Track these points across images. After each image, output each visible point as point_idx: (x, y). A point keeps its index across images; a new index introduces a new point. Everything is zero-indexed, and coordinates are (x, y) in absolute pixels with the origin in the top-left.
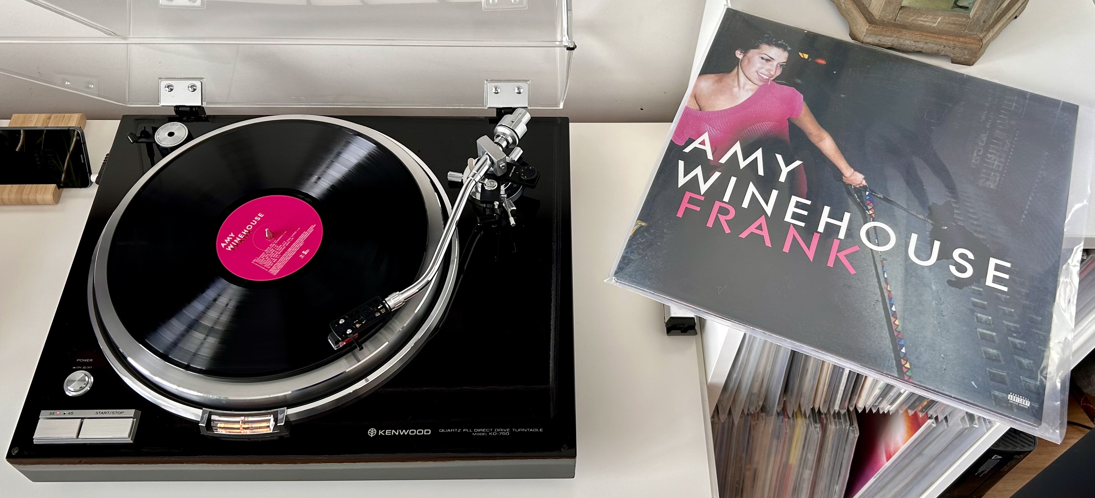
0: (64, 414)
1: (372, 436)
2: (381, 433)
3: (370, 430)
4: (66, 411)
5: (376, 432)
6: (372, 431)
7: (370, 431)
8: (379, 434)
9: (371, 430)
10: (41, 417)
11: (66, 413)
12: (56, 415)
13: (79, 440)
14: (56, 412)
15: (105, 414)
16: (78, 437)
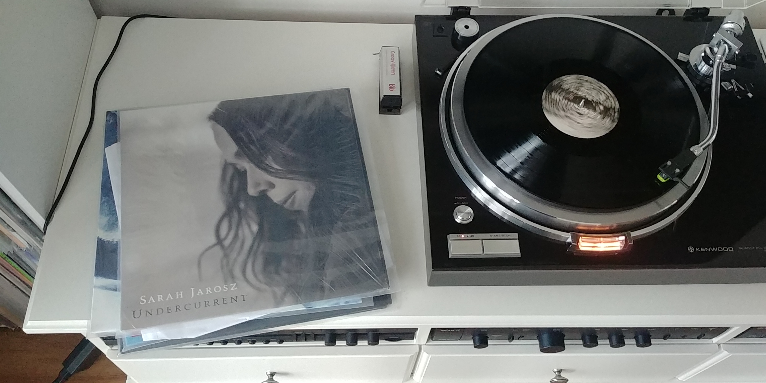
1: (692, 252)
2: (698, 250)
3: (689, 248)
5: (694, 249)
6: (691, 249)
7: (689, 249)
8: (697, 251)
10: (451, 239)
11: (468, 236)
12: (462, 238)
13: (483, 255)
14: (462, 235)
15: (497, 236)
16: (484, 252)
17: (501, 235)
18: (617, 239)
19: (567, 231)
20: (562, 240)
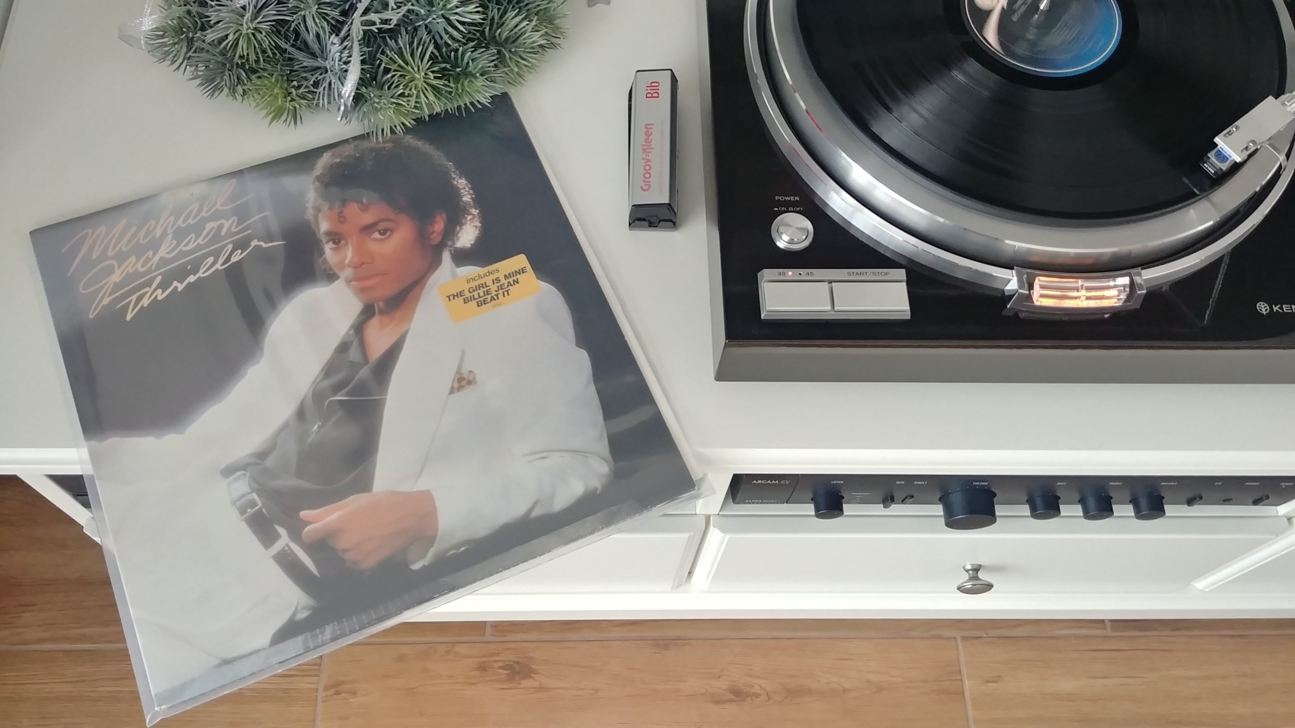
0: (800, 274)
1: (1264, 313)
2: (1276, 310)
3: (1258, 305)
4: (802, 271)
5: (1268, 308)
6: (1263, 306)
7: (1259, 307)
8: (1275, 311)
9: (1260, 304)
10: (765, 279)
11: (801, 273)
12: (788, 276)
13: (833, 313)
14: (788, 272)
15: (862, 275)
16: (834, 308)
17: (869, 273)
18: (1112, 283)
19: (1007, 265)
20: (997, 285)
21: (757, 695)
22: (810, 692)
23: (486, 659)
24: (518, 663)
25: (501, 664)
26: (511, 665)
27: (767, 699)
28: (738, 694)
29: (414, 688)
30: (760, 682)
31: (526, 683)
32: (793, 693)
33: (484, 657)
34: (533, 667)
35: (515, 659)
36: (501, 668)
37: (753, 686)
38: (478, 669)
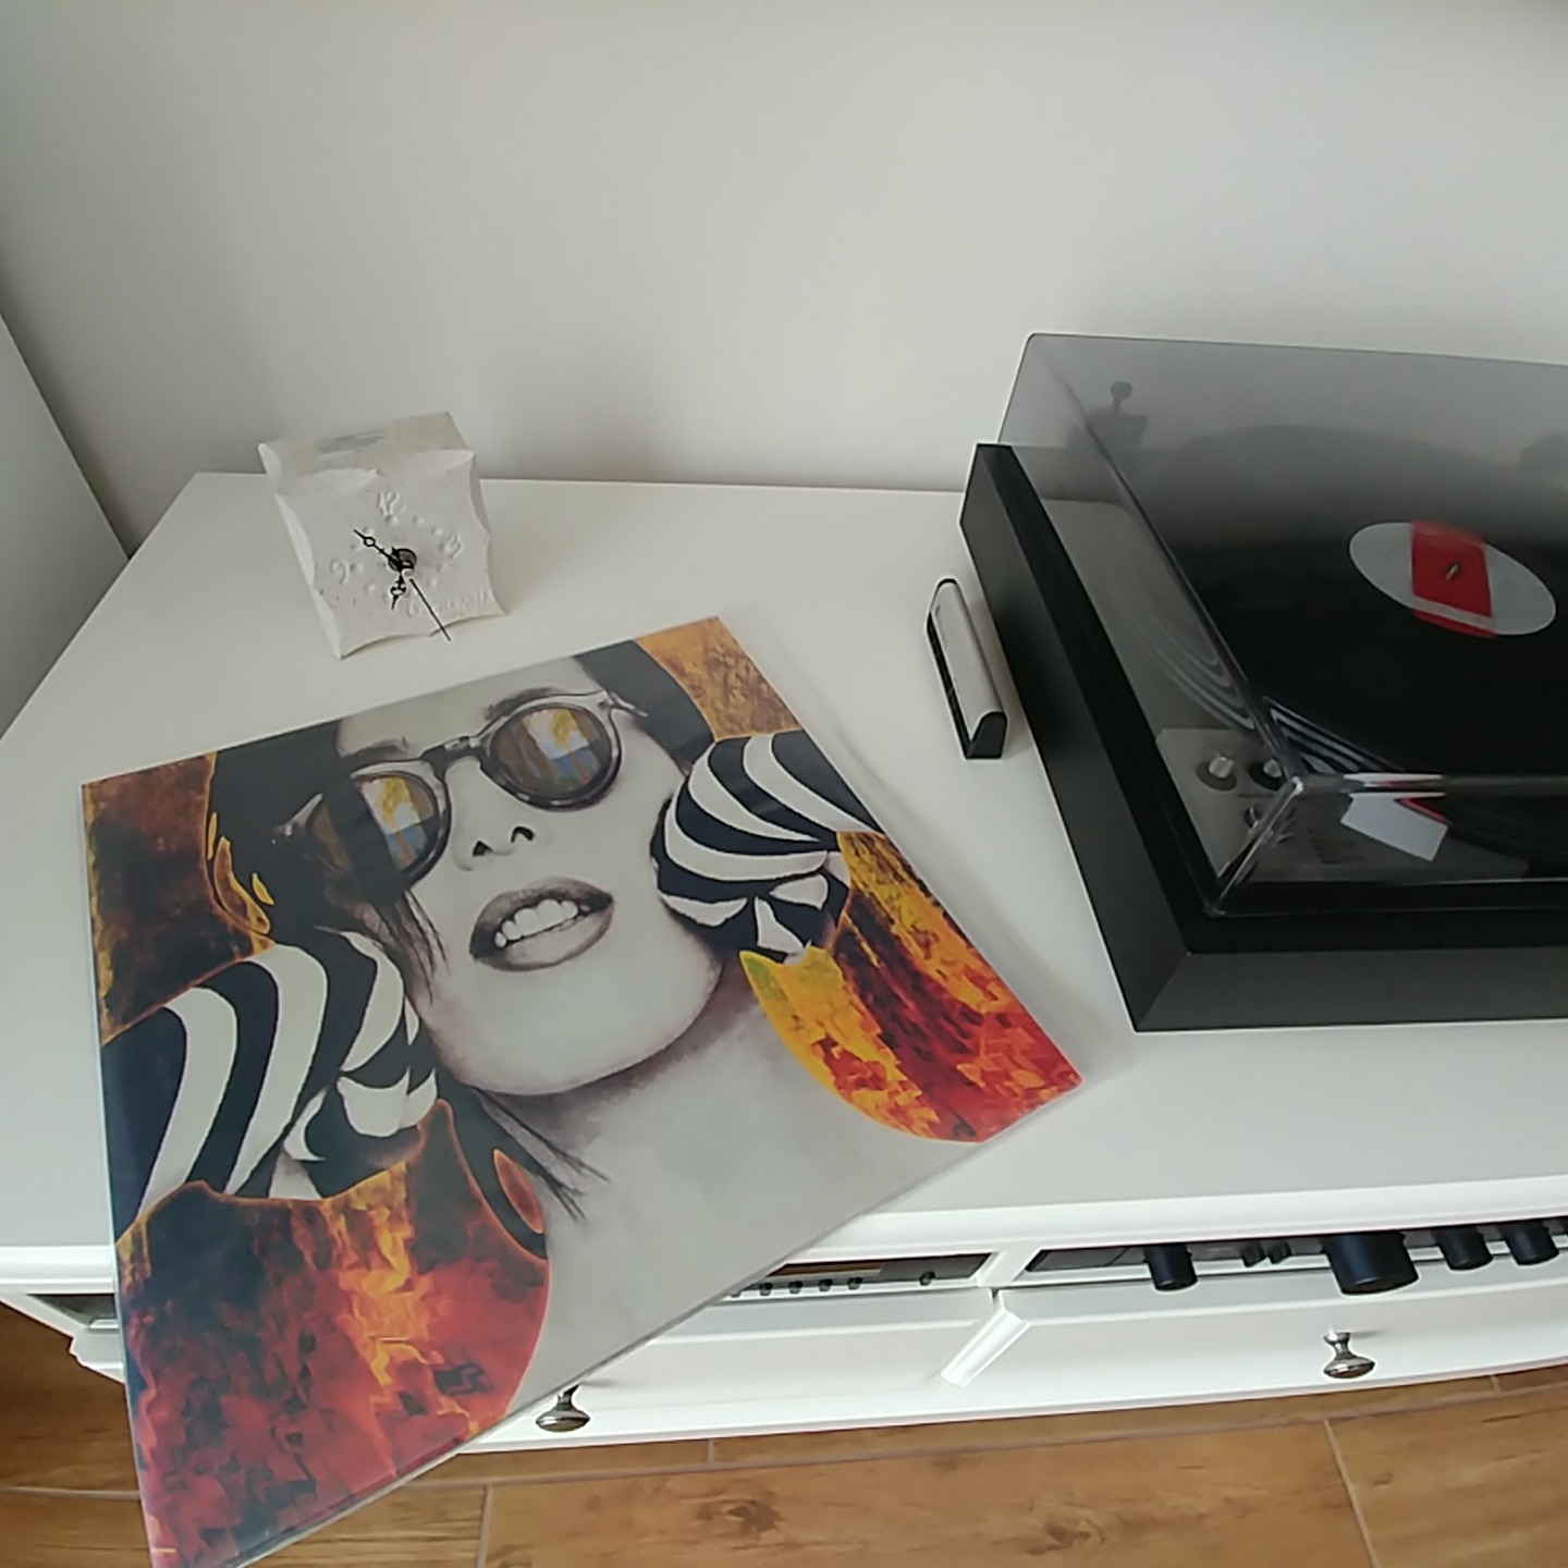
21: (1086, 1535)
22: (1155, 1524)
23: (710, 1500)
24: (753, 1503)
25: (731, 1507)
26: (744, 1508)
27: (1098, 1539)
28: (1061, 1536)
29: (613, 1553)
30: (1087, 1513)
31: (767, 1536)
32: (1134, 1527)
33: (707, 1495)
34: (776, 1508)
35: (750, 1498)
36: (731, 1512)
37: (1076, 1522)
38: (699, 1517)
